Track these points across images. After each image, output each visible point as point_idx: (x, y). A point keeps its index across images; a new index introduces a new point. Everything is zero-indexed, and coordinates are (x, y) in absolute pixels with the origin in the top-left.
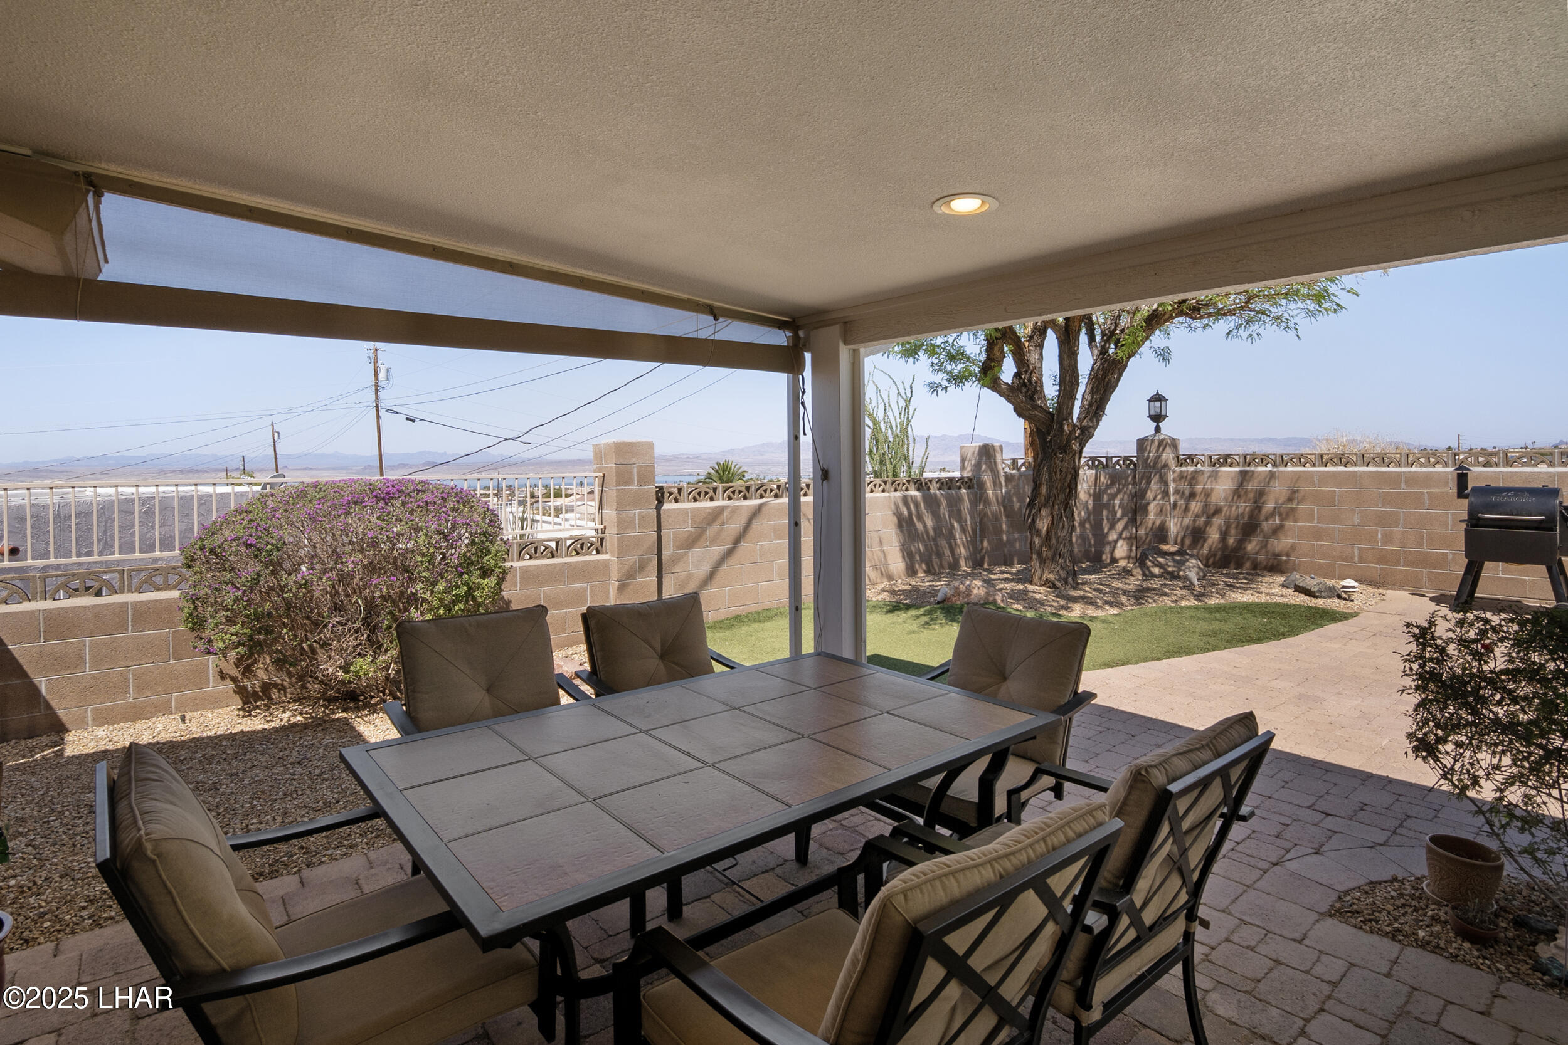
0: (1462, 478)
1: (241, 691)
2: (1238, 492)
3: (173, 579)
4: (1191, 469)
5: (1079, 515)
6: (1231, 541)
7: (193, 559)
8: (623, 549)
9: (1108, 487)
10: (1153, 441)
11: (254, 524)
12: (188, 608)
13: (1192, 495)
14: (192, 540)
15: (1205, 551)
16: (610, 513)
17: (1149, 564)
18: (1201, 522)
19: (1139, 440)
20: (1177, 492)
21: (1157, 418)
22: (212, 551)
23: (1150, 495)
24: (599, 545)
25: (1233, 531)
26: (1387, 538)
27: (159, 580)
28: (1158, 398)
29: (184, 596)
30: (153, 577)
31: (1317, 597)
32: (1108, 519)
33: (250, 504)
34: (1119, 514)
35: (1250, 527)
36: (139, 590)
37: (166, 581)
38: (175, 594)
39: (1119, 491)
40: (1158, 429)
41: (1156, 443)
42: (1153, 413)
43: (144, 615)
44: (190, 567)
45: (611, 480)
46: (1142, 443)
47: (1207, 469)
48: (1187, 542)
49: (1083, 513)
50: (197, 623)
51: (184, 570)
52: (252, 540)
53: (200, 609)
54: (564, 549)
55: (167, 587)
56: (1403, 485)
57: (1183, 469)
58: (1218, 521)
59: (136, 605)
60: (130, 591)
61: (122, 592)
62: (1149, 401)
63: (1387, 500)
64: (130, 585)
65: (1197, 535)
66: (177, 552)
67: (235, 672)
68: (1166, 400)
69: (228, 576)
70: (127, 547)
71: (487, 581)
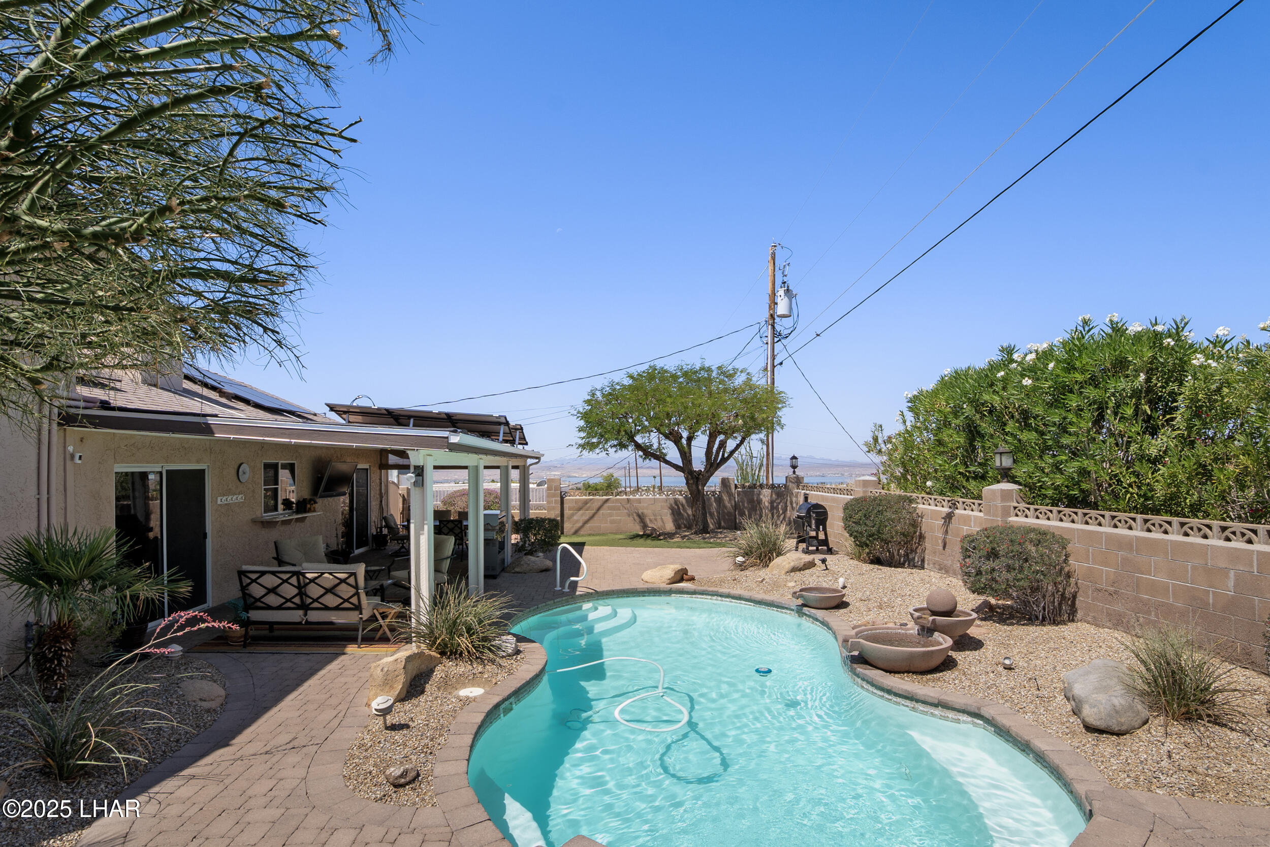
8: (550, 509)
21: (794, 467)
40: (794, 472)
41: (790, 478)
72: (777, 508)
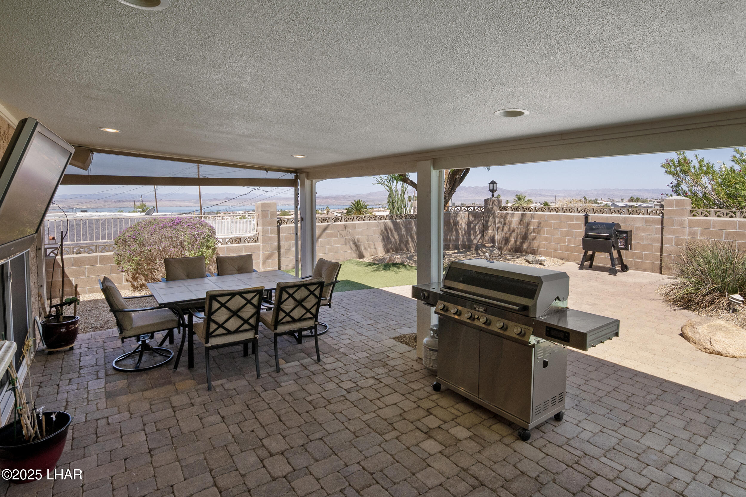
0: (586, 218)
1: (133, 286)
2: (521, 222)
3: (111, 249)
4: (505, 212)
5: (461, 232)
6: (518, 243)
7: (117, 242)
8: (265, 241)
9: (473, 221)
10: (491, 200)
11: (135, 232)
12: (116, 257)
13: (505, 224)
14: (117, 236)
15: (509, 247)
16: (260, 228)
17: (480, 252)
18: (508, 235)
19: (485, 200)
20: (499, 222)
21: (493, 191)
22: (123, 240)
23: (489, 224)
24: (256, 240)
25: (519, 240)
26: (569, 241)
27: (107, 249)
28: (493, 183)
29: (115, 253)
30: (106, 248)
31: (531, 264)
32: (473, 234)
33: (135, 225)
34: (478, 233)
35: (525, 238)
36: (101, 252)
37: (109, 249)
38: (112, 253)
39: (478, 223)
40: (493, 195)
41: (492, 201)
42: (491, 189)
43: (103, 259)
44: (116, 245)
45: (260, 216)
46: (486, 201)
47: (510, 212)
48: (503, 242)
49: (463, 232)
50: (119, 263)
51: (115, 246)
52: (135, 237)
53: (120, 258)
54: (243, 241)
55: (110, 251)
56: (575, 220)
57: (502, 212)
58: (514, 234)
59: (101, 257)
60: (98, 252)
61: (96, 252)
62: (490, 184)
63: (570, 226)
64: (98, 250)
65: (507, 240)
66: (113, 240)
67: (131, 280)
68: (496, 183)
69: (128, 248)
70: (97, 238)
71: (208, 251)
72: (474, 228)
